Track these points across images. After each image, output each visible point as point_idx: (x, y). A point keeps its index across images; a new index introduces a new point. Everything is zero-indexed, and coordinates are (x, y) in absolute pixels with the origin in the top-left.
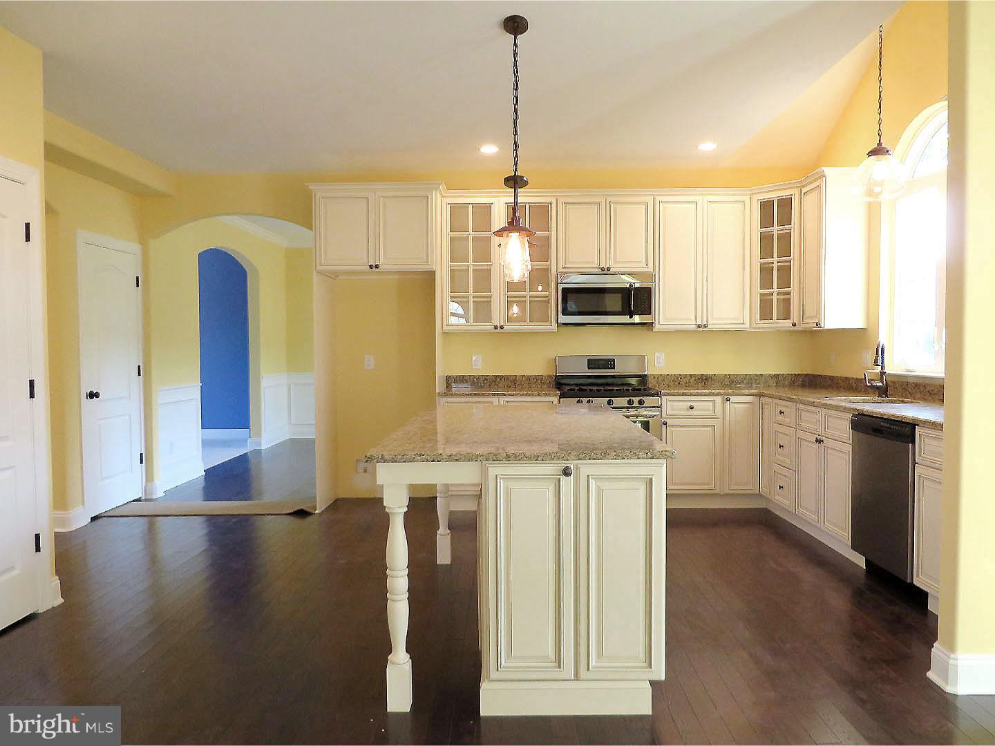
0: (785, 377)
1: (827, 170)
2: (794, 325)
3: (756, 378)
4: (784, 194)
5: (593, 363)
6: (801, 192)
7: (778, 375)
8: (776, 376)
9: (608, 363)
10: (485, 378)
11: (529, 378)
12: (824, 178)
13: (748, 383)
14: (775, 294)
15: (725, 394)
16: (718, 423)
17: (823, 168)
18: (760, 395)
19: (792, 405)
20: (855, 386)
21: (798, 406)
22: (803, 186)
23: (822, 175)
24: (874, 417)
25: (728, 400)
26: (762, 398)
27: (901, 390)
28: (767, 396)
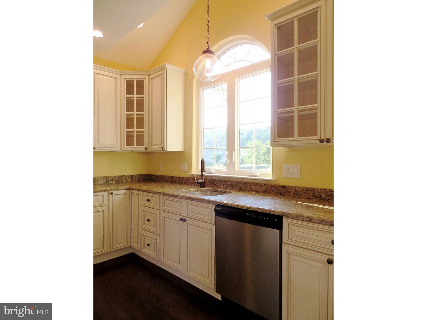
0: (135, 176)
1: (168, 66)
2: (146, 149)
3: (121, 177)
4: (140, 77)
6: (150, 78)
7: (133, 175)
8: (131, 176)
12: (166, 70)
13: (117, 181)
14: (135, 132)
15: (110, 190)
16: (105, 209)
17: (167, 64)
18: (130, 189)
19: (157, 196)
20: (178, 181)
21: (162, 197)
22: (150, 75)
23: (164, 68)
24: (239, 209)
25: (112, 194)
26: (131, 191)
27: (210, 183)
28: (137, 190)
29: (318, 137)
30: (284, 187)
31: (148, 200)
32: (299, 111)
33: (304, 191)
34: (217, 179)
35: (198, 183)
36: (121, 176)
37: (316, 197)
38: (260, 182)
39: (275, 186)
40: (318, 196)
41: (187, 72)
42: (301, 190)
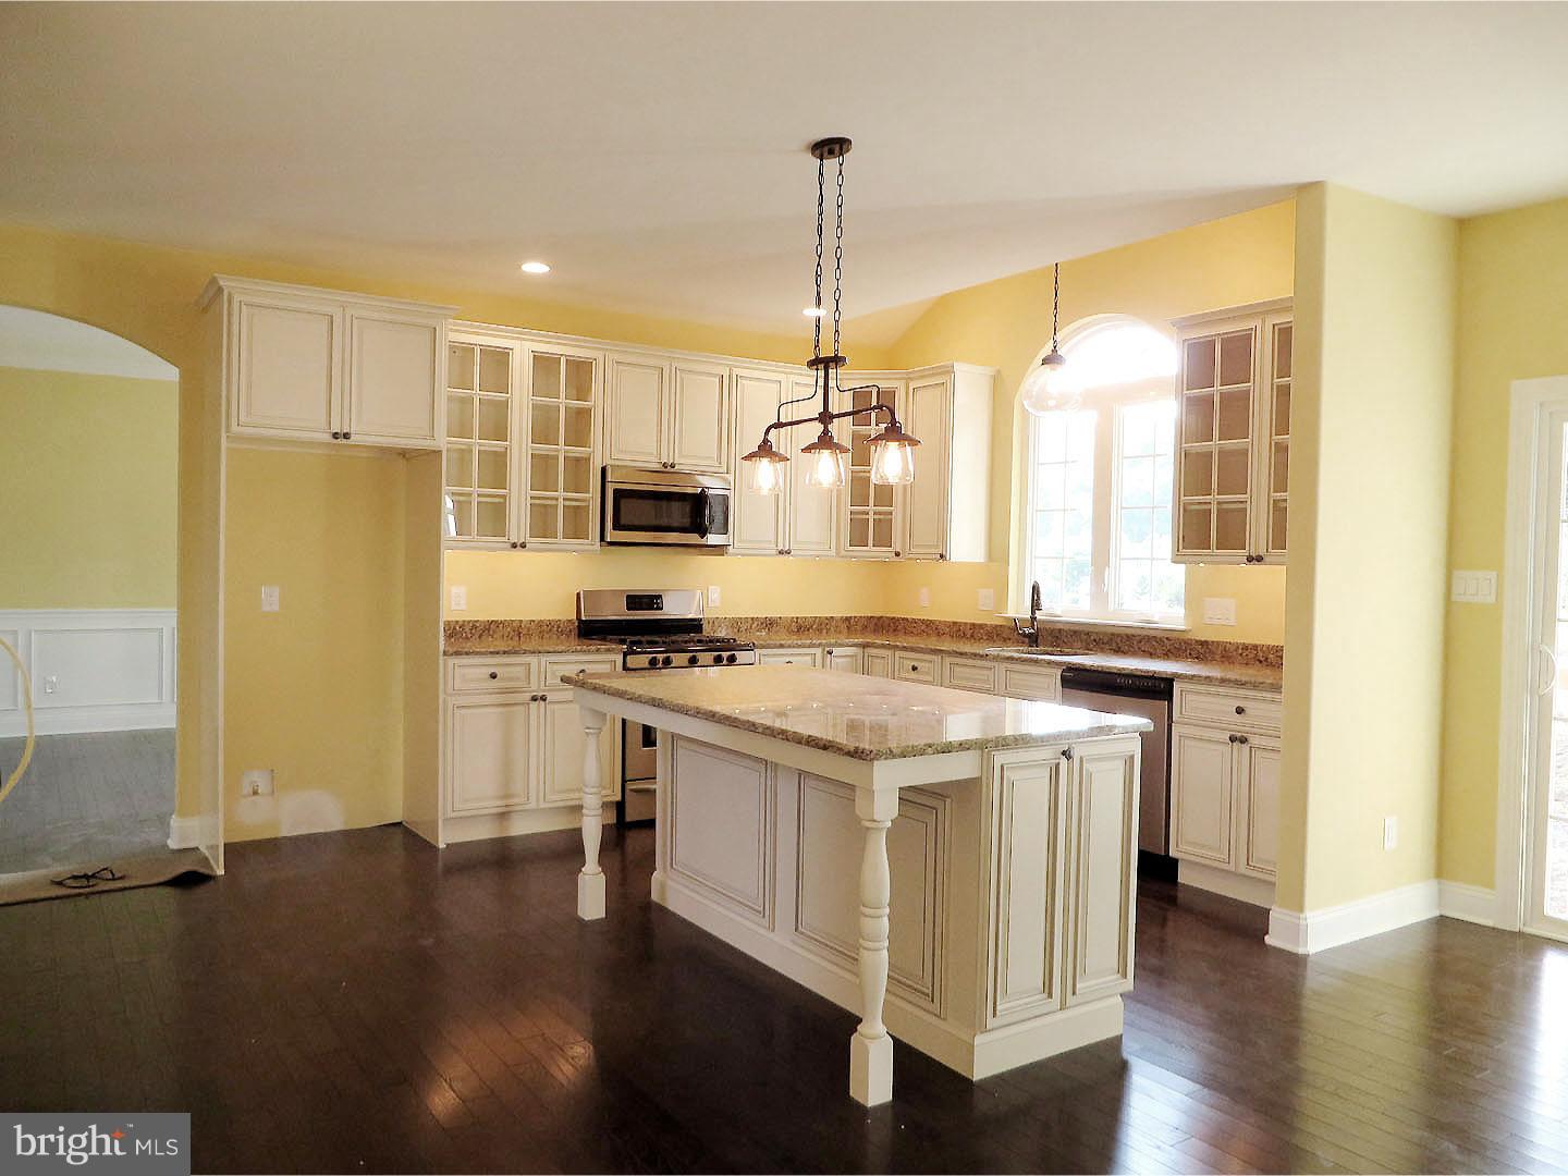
0: (858, 619)
1: (957, 367)
2: (897, 554)
4: (887, 385)
5: (635, 601)
6: (908, 388)
8: (848, 619)
9: (652, 601)
10: (474, 625)
11: (540, 624)
12: (953, 374)
14: (871, 513)
15: (823, 645)
17: (955, 361)
18: (865, 646)
19: (937, 658)
20: (969, 633)
21: (948, 660)
22: (911, 379)
23: (949, 371)
24: (1106, 673)
25: (830, 653)
26: (868, 650)
27: (1050, 638)
28: (883, 646)
29: (1245, 552)
30: (1204, 643)
31: (914, 668)
32: (1219, 503)
33: (1240, 651)
34: (1066, 628)
35: (1024, 635)
36: (827, 618)
37: (1261, 662)
38: (1159, 634)
39: (1187, 643)
40: (1262, 659)
41: (999, 372)
42: (1234, 648)
